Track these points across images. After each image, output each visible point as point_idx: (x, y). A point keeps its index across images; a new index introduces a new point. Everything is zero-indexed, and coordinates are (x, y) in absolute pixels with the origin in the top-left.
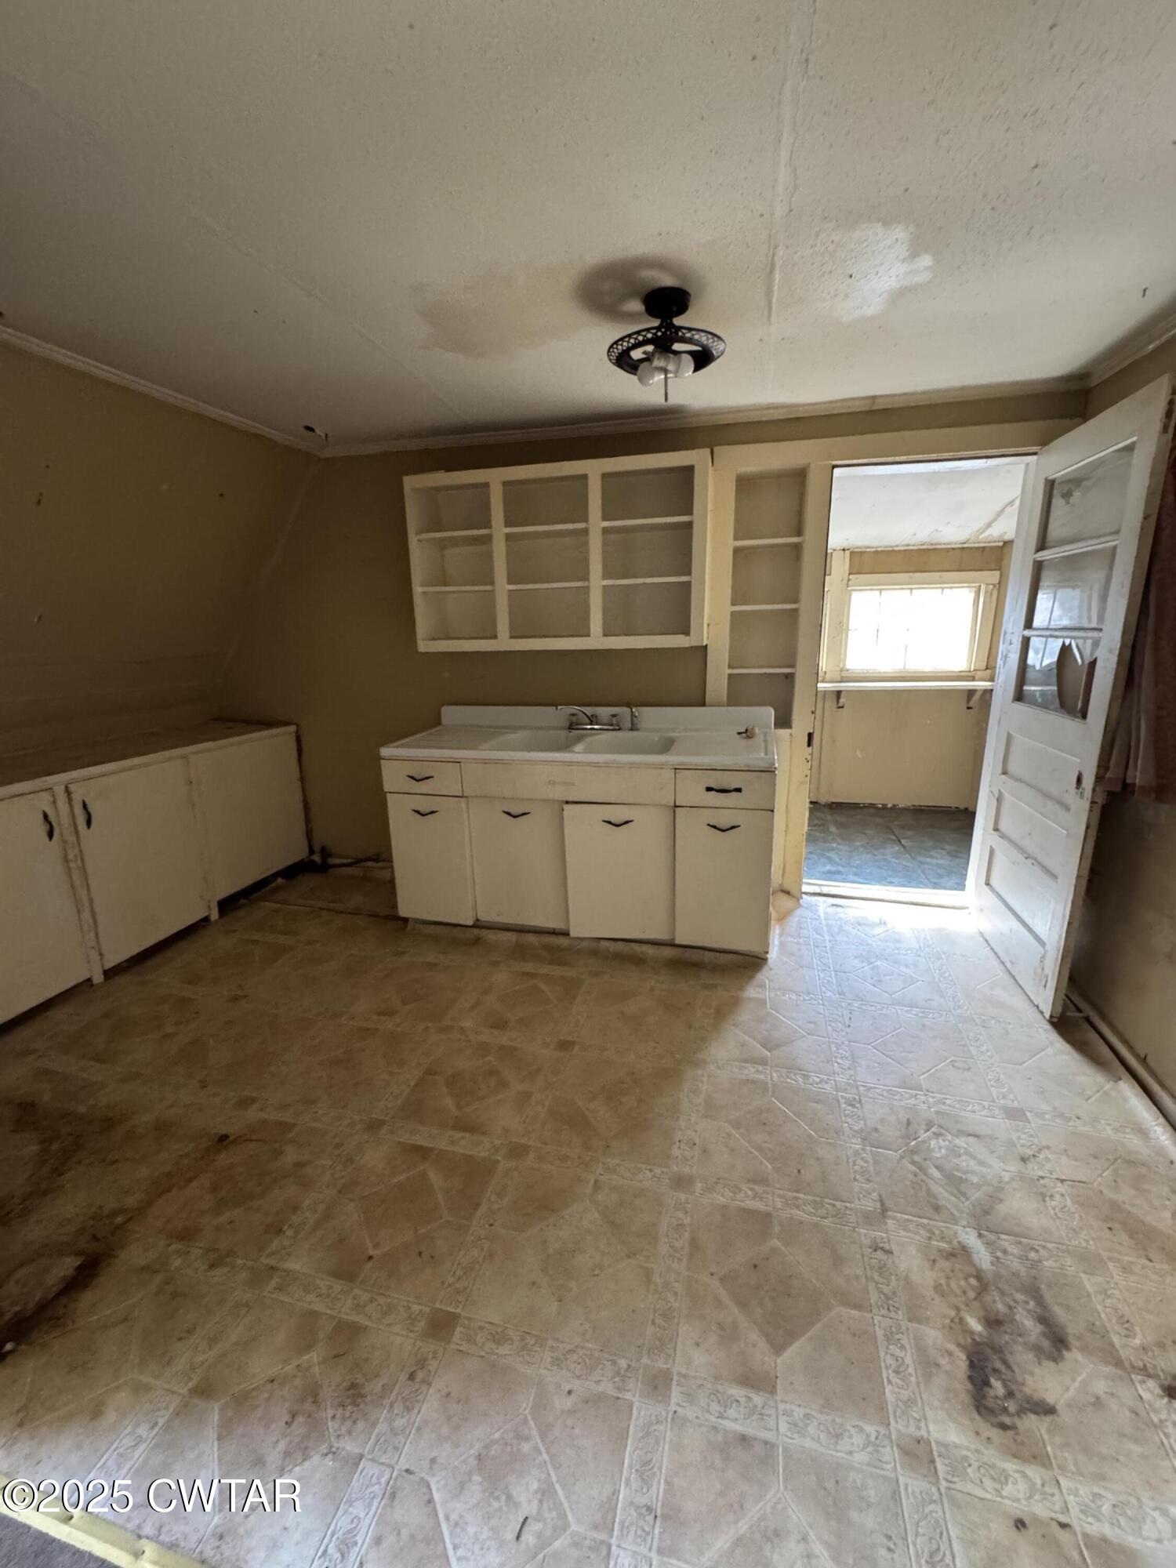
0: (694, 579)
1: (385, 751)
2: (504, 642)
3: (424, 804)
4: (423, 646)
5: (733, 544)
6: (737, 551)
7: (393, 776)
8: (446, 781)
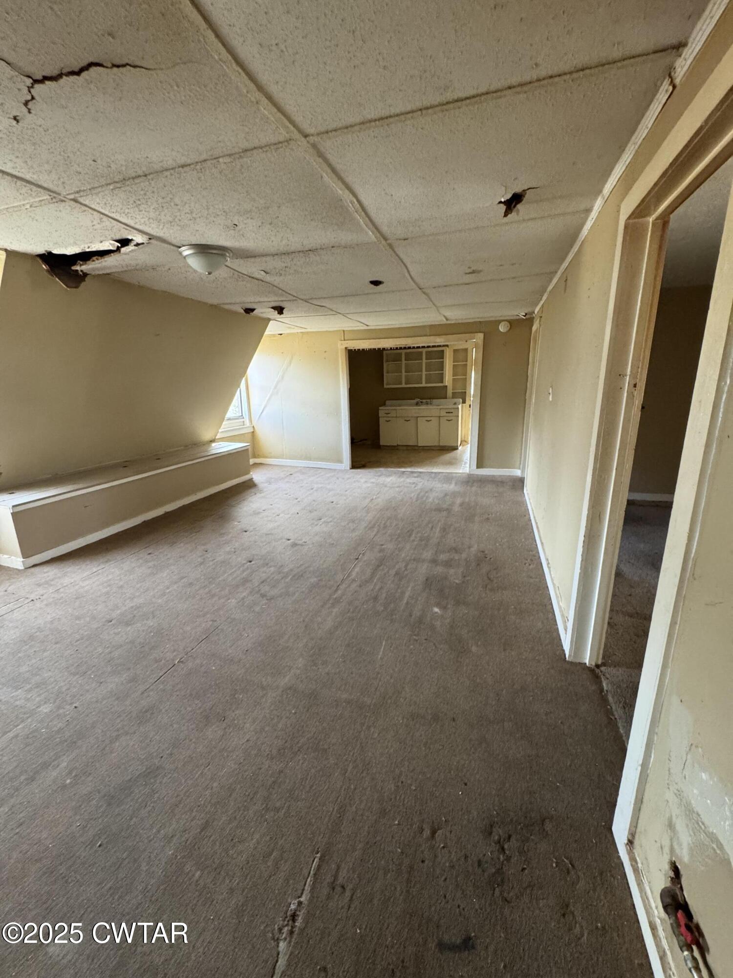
0: (444, 372)
1: (380, 408)
2: (404, 385)
3: (388, 419)
4: (385, 386)
5: (453, 364)
6: (454, 365)
7: (381, 413)
8: (393, 414)
